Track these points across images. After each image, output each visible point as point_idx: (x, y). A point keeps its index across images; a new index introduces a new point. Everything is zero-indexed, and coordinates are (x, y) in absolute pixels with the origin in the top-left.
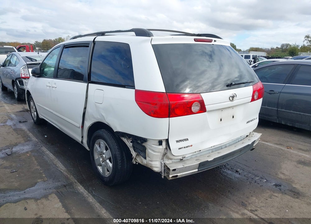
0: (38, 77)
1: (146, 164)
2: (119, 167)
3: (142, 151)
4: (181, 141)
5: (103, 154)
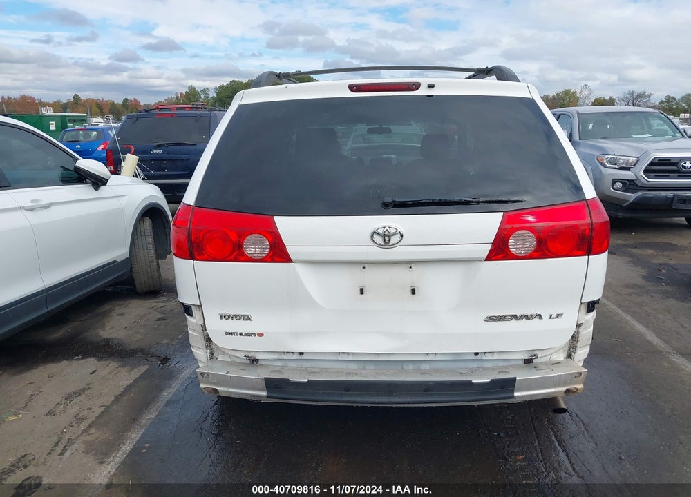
4: (230, 317)
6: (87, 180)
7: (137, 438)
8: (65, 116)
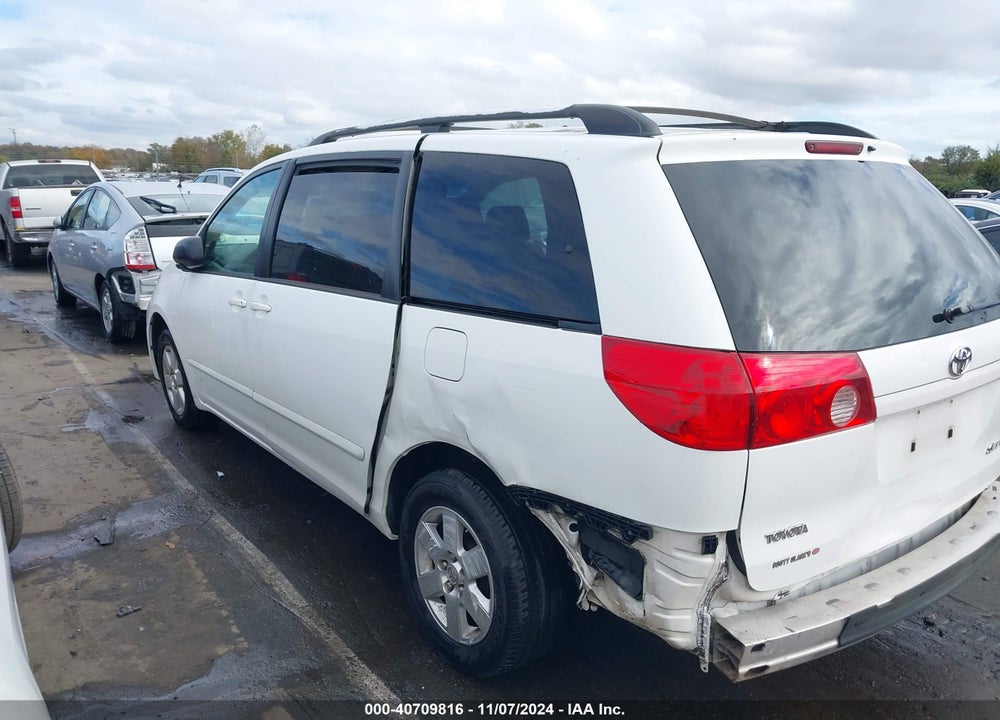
0: (195, 271)
1: (642, 620)
2: (522, 615)
3: (620, 567)
4: (781, 535)
5: (455, 560)
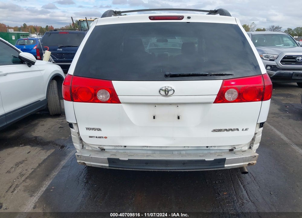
6: (25, 62)
7: (49, 184)
8: (19, 33)
